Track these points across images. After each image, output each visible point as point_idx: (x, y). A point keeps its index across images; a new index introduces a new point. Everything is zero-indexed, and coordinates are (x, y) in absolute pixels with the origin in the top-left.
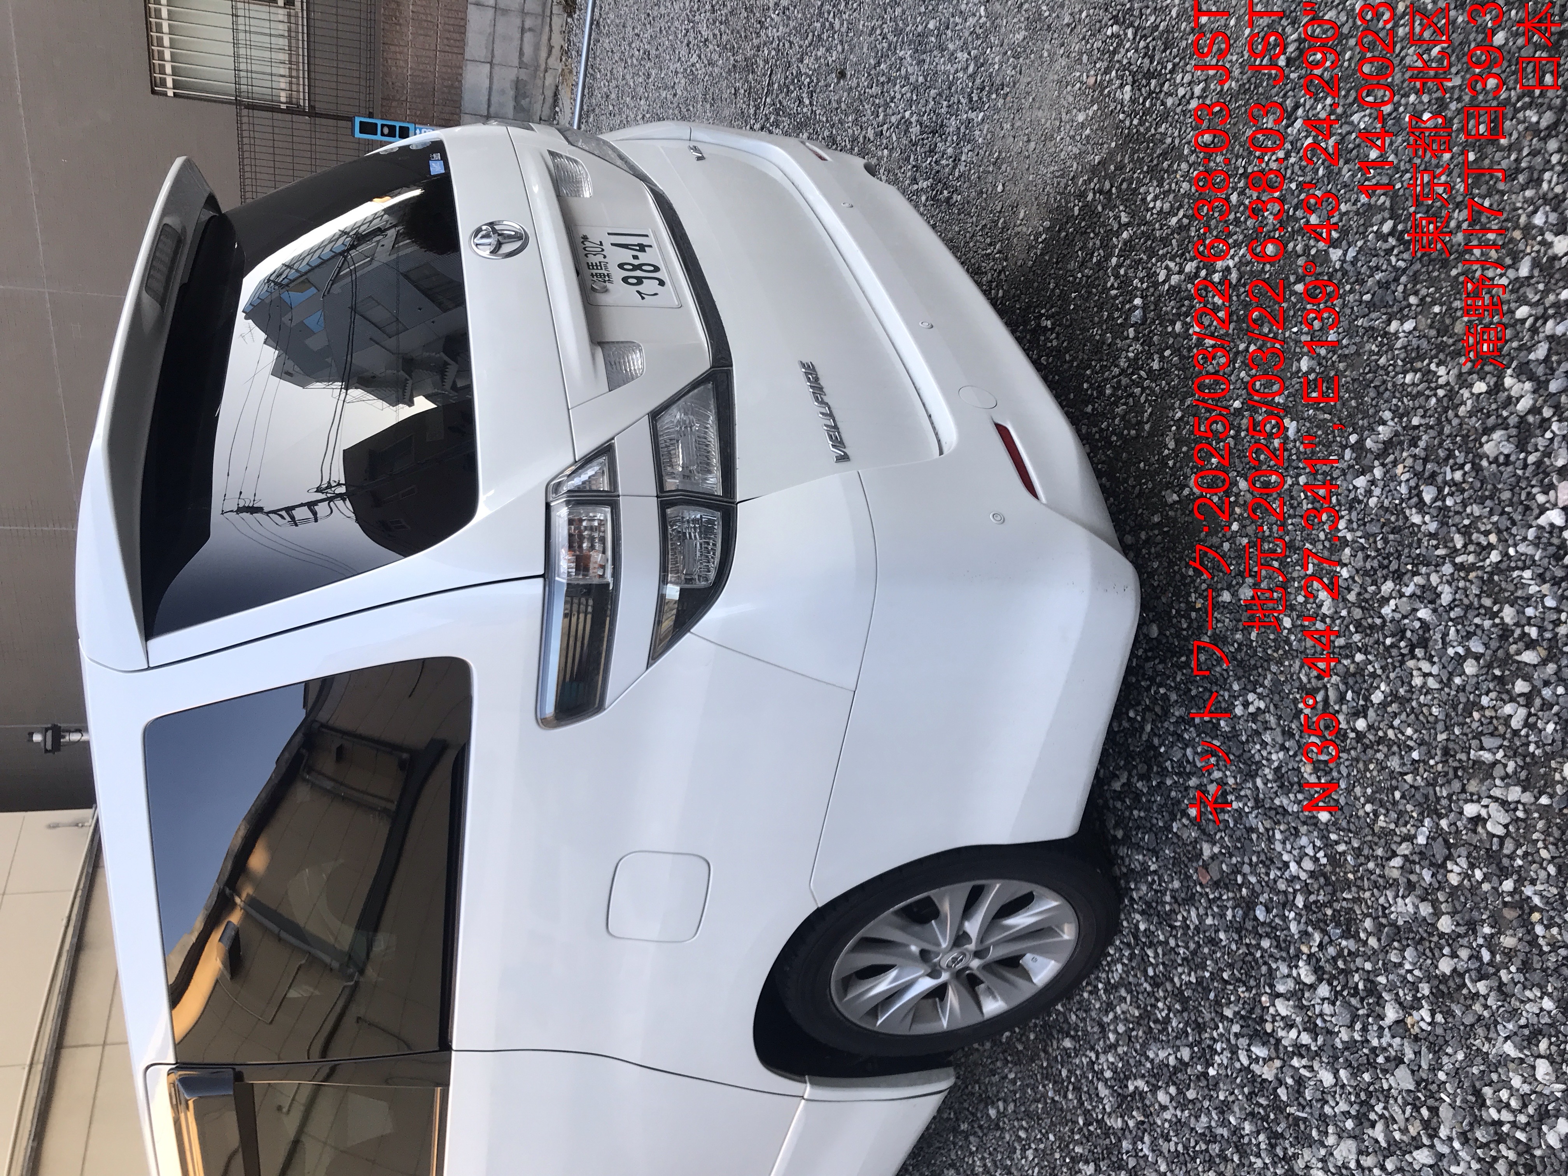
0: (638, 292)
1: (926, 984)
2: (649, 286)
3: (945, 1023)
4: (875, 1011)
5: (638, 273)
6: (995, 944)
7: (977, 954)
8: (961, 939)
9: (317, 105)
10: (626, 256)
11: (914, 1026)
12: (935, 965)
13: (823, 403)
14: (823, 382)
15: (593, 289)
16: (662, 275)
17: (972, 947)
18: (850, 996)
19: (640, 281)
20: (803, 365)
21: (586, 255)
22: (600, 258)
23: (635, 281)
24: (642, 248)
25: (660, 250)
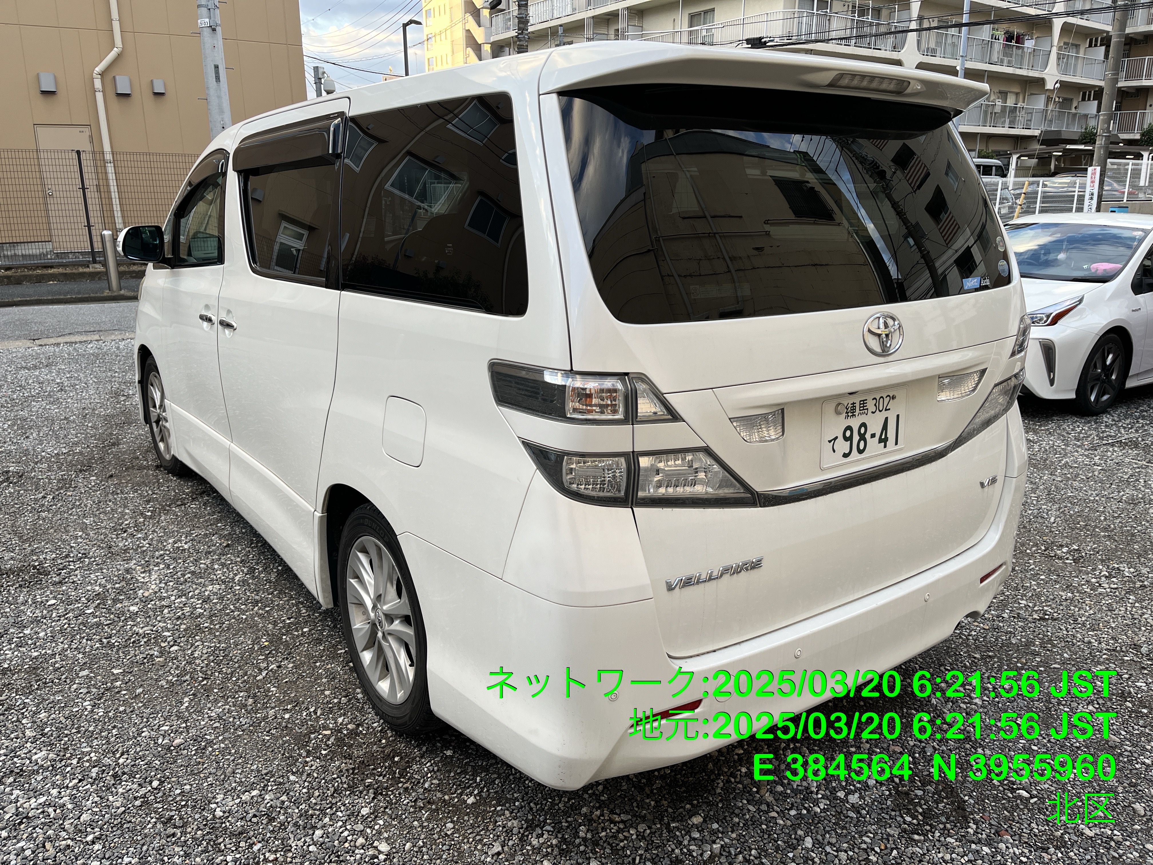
0: (836, 438)
1: (368, 603)
2: (843, 446)
5: (856, 438)
6: (390, 646)
10: (875, 429)
12: (377, 605)
13: (723, 573)
14: (743, 574)
16: (855, 456)
17: (387, 628)
19: (850, 439)
20: (760, 560)
22: (872, 409)
23: (848, 435)
24: (883, 440)
25: (881, 454)
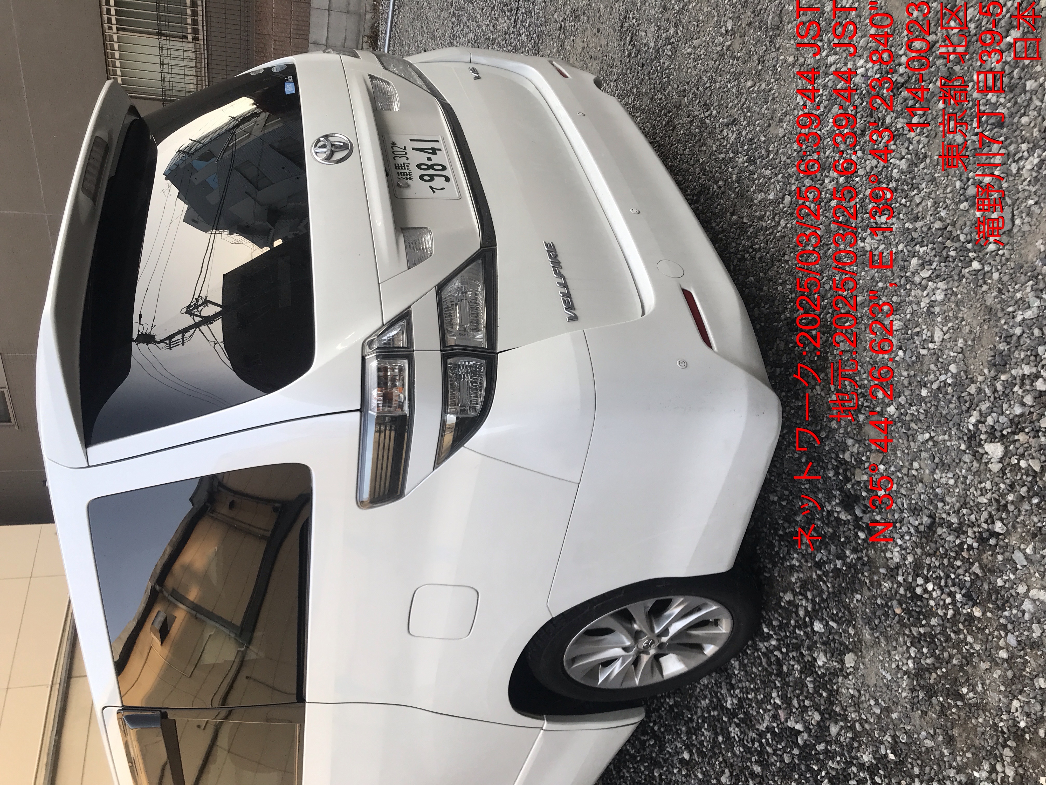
0: (430, 187)
2: (439, 182)
3: (637, 681)
5: (431, 172)
13: (560, 275)
14: (560, 258)
15: (398, 185)
16: (448, 173)
18: (575, 666)
19: (432, 178)
21: (394, 158)
22: (403, 160)
23: (428, 178)
24: (434, 151)
25: (447, 152)
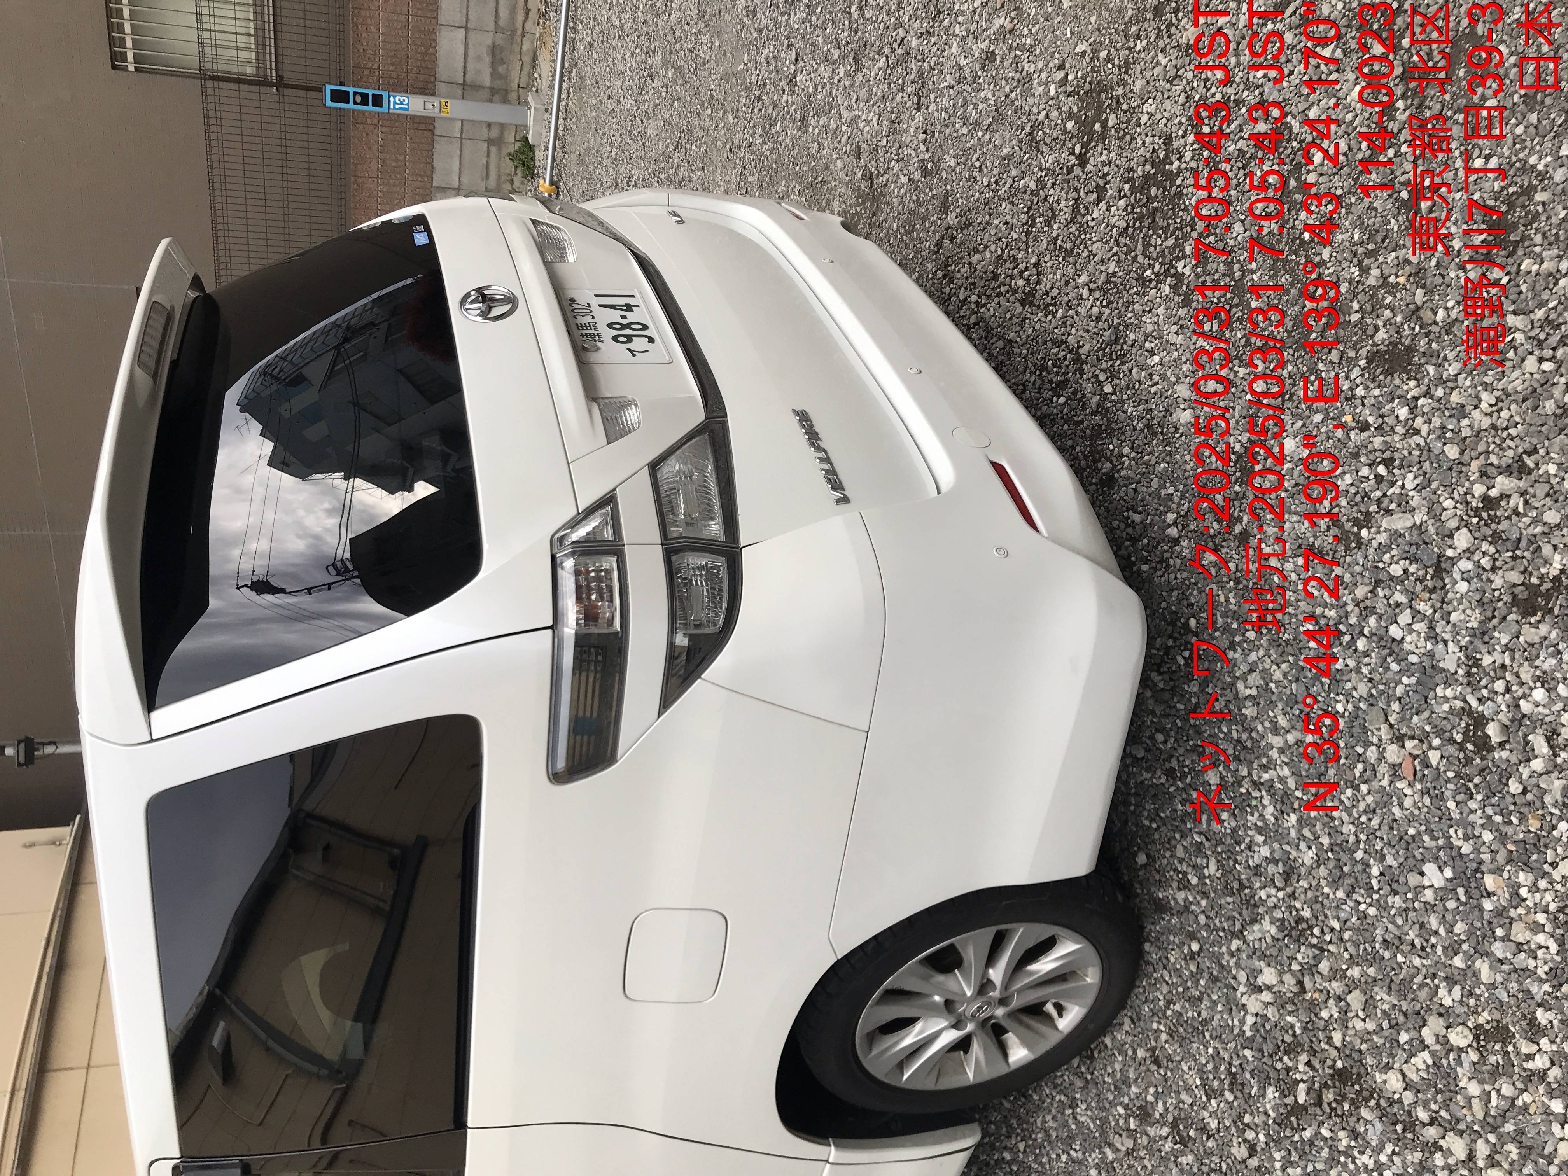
0: (629, 350)
1: (950, 1036)
2: (639, 344)
3: (970, 1074)
4: (901, 1066)
5: (627, 332)
6: (1020, 991)
7: (1002, 1002)
8: (985, 986)
9: (287, 75)
10: (615, 316)
11: (940, 1080)
12: (960, 1015)
13: (818, 449)
14: (817, 428)
15: (584, 348)
16: (652, 332)
17: (996, 994)
18: (875, 1052)
19: (629, 339)
20: (797, 413)
21: (575, 317)
22: (588, 319)
23: (625, 339)
24: (629, 308)
25: (647, 308)
